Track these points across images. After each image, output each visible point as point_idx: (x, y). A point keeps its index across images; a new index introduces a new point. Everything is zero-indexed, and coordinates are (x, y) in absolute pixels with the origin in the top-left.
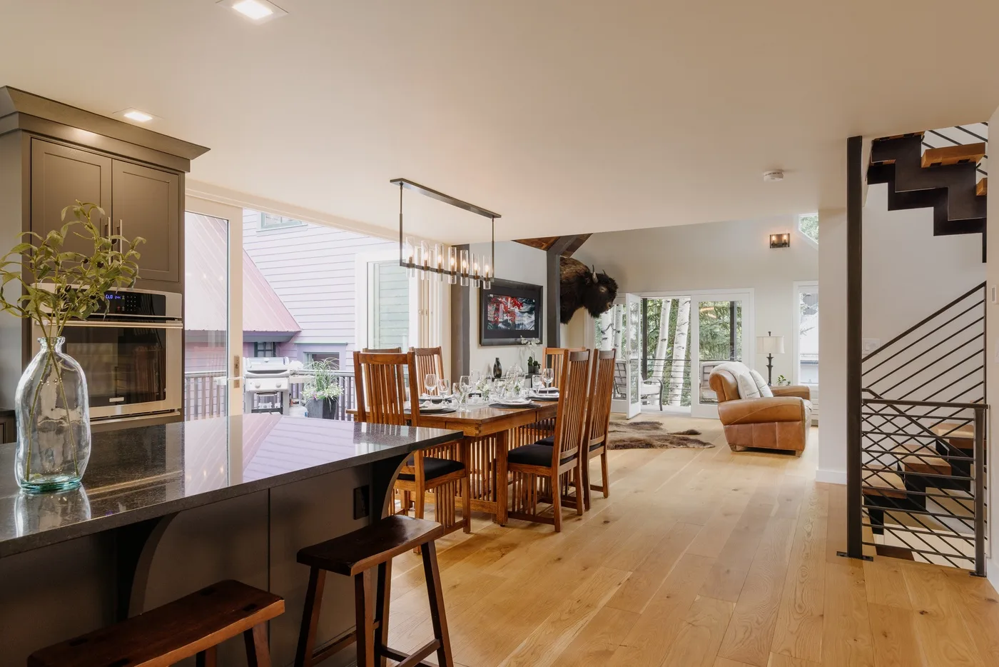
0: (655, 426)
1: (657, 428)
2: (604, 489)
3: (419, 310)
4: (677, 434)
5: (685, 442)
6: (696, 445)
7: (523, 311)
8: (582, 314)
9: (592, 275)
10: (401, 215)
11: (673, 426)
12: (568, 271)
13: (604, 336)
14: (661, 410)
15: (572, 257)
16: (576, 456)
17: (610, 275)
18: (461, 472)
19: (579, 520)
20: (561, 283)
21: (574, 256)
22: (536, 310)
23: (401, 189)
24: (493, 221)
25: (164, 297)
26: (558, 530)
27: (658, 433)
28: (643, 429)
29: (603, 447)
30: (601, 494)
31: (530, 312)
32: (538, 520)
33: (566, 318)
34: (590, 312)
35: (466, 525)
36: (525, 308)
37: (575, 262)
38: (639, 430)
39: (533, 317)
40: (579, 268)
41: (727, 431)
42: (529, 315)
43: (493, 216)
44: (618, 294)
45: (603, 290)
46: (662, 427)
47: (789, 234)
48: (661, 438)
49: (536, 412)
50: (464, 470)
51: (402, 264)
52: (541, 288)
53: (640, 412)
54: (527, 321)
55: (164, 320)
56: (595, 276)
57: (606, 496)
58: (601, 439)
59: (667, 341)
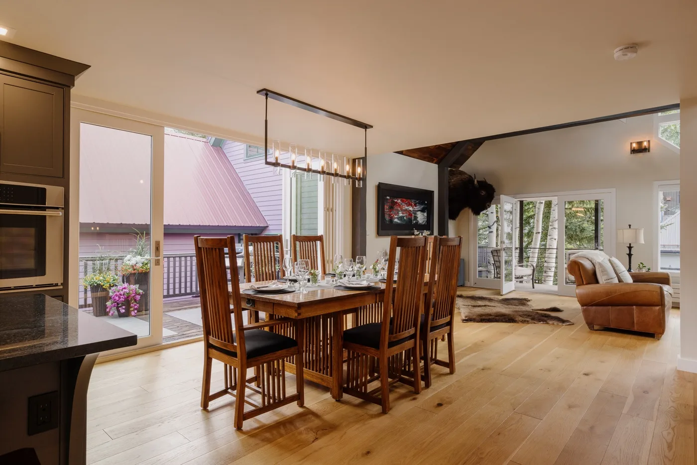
0: (523, 302)
1: (524, 304)
2: (450, 365)
3: (324, 208)
4: (541, 310)
5: (545, 319)
6: (556, 323)
7: (416, 209)
8: (467, 212)
9: (474, 181)
10: (266, 121)
11: (538, 302)
12: (454, 180)
13: (491, 230)
14: (533, 288)
15: (460, 169)
16: (413, 336)
17: (489, 182)
18: (293, 349)
19: (414, 399)
20: (449, 187)
21: (462, 168)
22: (428, 209)
23: (267, 98)
24: (366, 131)
25: (44, 190)
26: (385, 411)
27: (523, 308)
28: (512, 305)
29: (448, 327)
30: (447, 370)
31: (422, 211)
32: (369, 399)
33: (453, 216)
34: (472, 211)
35: (299, 398)
36: (418, 208)
37: (462, 173)
38: (508, 305)
39: (425, 214)
40: (463, 177)
41: (584, 311)
42: (422, 213)
43: (365, 126)
44: (496, 197)
45: (483, 193)
46: (529, 303)
47: (649, 141)
48: (525, 313)
49: (376, 294)
50: (296, 347)
51: (267, 163)
52: (432, 193)
53: (514, 289)
54: (421, 218)
55: (44, 209)
56: (476, 181)
57: (452, 372)
58: (448, 319)
59: (541, 234)
